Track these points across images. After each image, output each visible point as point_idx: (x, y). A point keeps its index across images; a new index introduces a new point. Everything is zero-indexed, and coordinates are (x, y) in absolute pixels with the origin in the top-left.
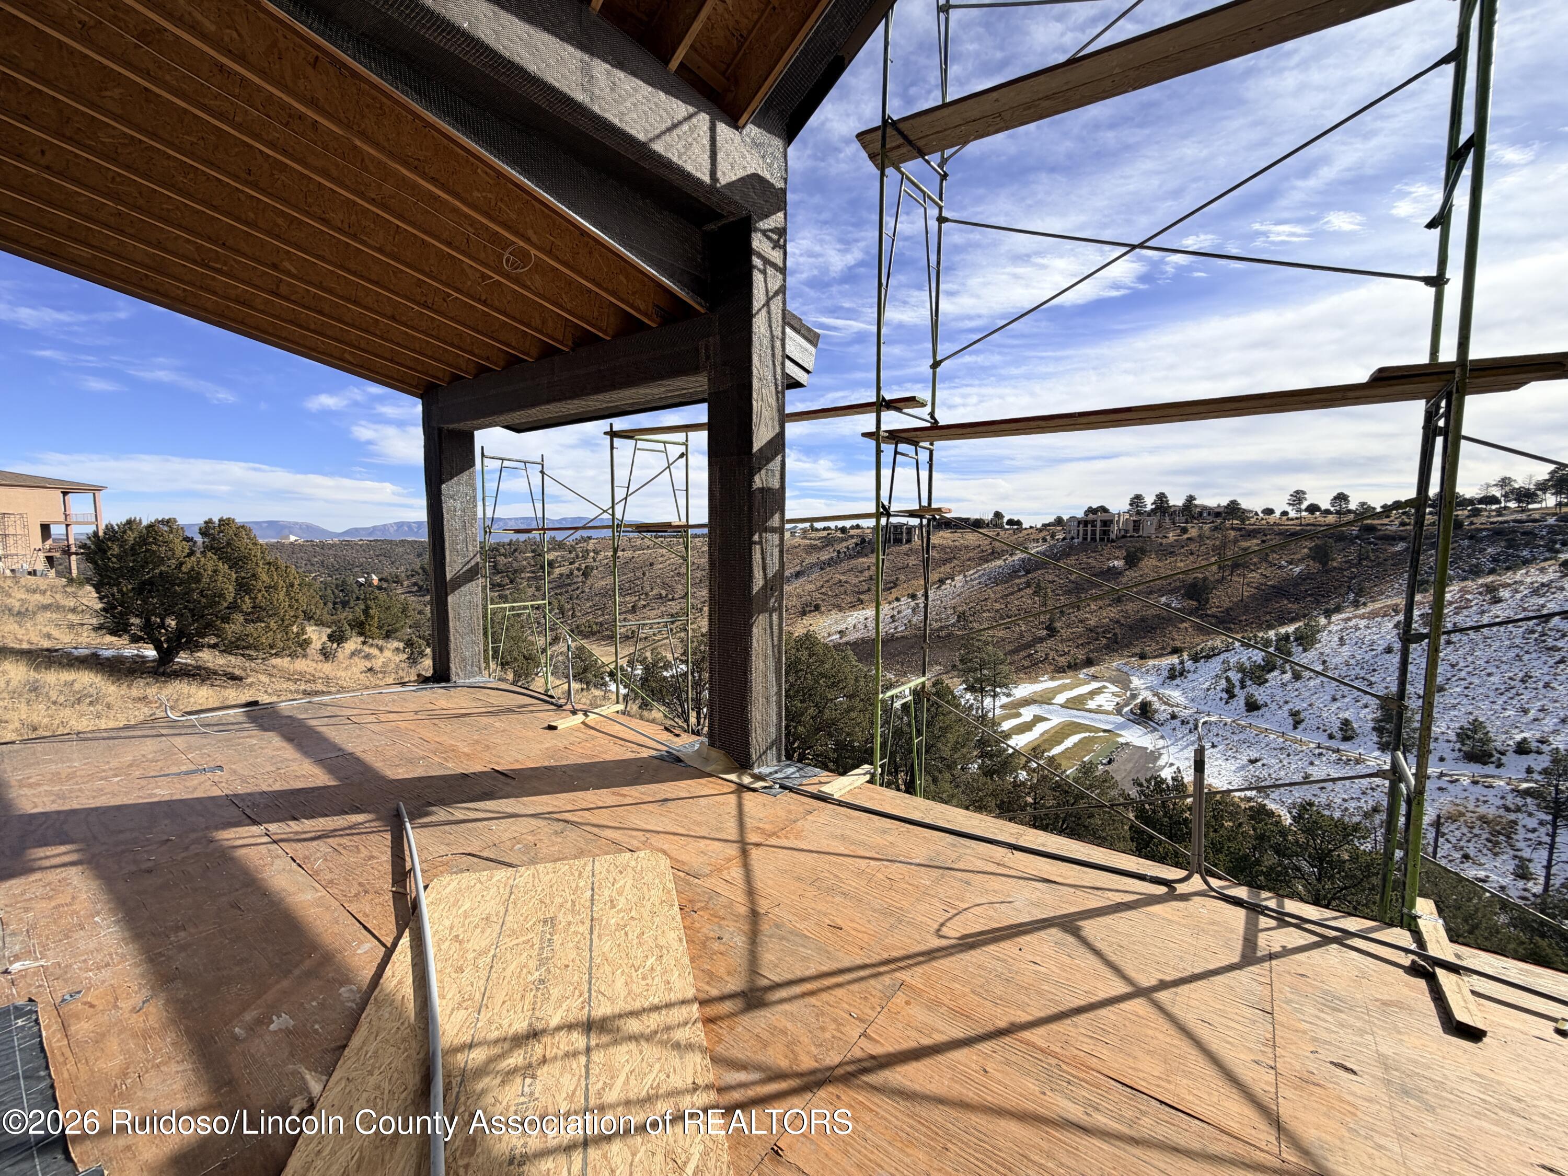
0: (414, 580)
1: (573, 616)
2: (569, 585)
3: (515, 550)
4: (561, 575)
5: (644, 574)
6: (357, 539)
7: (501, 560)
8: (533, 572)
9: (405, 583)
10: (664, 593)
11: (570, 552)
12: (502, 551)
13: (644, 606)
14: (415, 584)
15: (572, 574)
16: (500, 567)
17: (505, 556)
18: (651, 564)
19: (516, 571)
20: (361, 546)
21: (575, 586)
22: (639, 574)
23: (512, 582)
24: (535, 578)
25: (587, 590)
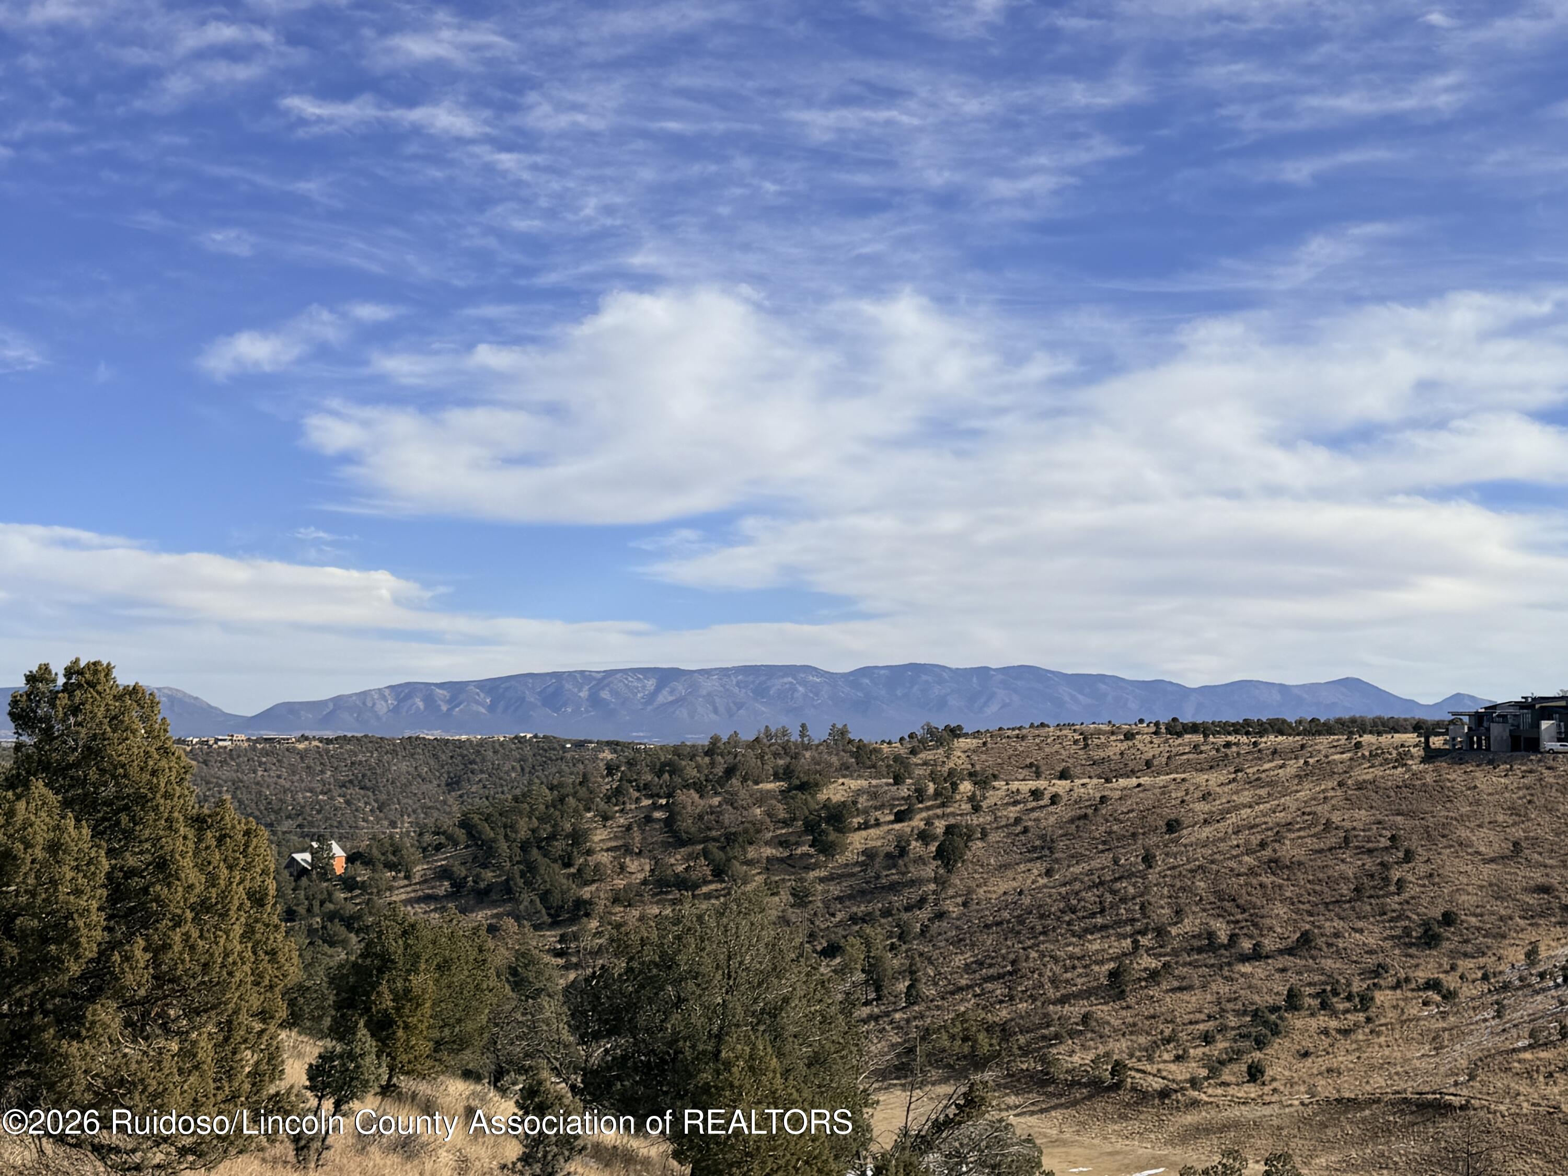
0: (441, 860)
1: (912, 996)
2: (893, 888)
3: (730, 772)
4: (869, 854)
5: (1148, 860)
6: (294, 735)
7: (689, 800)
8: (783, 843)
9: (419, 870)
10: (1222, 931)
11: (898, 780)
12: (691, 772)
13: (1153, 976)
14: (444, 873)
15: (903, 851)
16: (686, 824)
17: (700, 789)
18: (1173, 826)
19: (730, 839)
20: (303, 755)
21: (914, 894)
22: (1131, 858)
23: (718, 873)
24: (789, 863)
25: (953, 908)
